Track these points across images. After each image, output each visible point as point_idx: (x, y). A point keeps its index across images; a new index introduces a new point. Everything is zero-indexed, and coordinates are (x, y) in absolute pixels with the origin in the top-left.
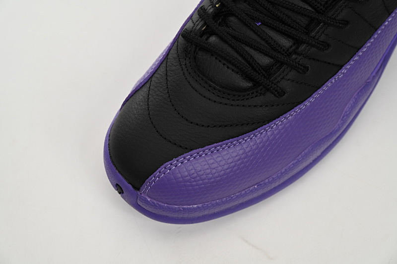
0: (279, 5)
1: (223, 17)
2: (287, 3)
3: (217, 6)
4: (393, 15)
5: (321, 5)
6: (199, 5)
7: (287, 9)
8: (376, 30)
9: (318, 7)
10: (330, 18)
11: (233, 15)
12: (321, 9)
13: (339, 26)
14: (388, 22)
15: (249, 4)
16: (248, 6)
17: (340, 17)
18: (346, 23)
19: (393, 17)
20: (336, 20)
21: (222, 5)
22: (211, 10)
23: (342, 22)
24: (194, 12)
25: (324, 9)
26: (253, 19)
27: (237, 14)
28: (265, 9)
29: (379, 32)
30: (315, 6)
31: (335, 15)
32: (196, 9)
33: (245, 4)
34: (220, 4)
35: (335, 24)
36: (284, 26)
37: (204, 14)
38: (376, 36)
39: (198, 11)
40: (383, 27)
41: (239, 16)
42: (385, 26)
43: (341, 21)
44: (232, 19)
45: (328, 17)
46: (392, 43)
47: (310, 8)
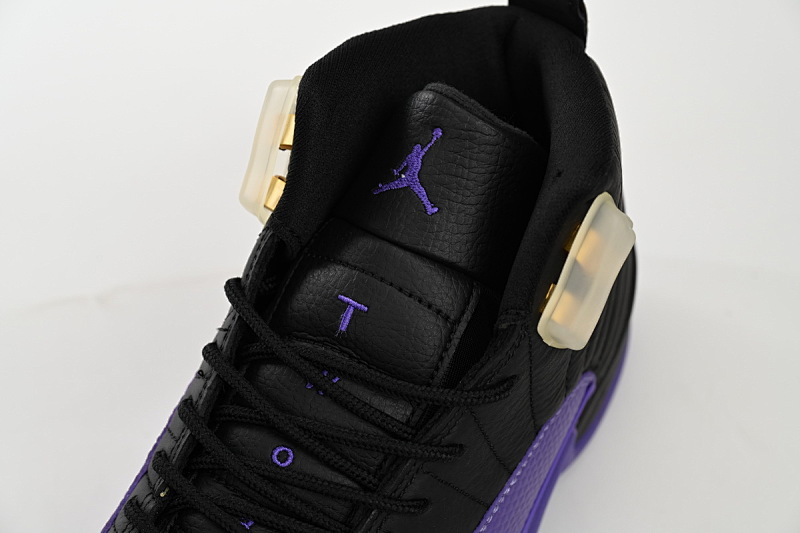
0: (284, 483)
1: (176, 515)
2: (301, 477)
3: (162, 495)
4: (519, 473)
5: (369, 473)
6: (129, 493)
7: (303, 488)
8: (488, 507)
9: (364, 479)
10: (390, 498)
11: (197, 511)
12: (370, 482)
13: (409, 512)
14: (511, 487)
15: (226, 485)
16: (226, 490)
17: (409, 494)
18: (422, 503)
19: (518, 477)
20: (401, 501)
21: (172, 494)
22: (151, 506)
23: (415, 503)
24: (119, 509)
25: (375, 481)
26: (237, 516)
27: (202, 510)
28: (259, 493)
29: (495, 510)
30: (357, 476)
31: (400, 490)
32: (122, 504)
33: (218, 485)
34: (167, 490)
35: (401, 509)
36: (300, 524)
37: (136, 515)
38: (489, 519)
39: (125, 509)
40: (502, 500)
41: (207, 514)
42: (506, 496)
43: (412, 500)
44: (195, 519)
45: (385, 497)
46: (541, 496)
47: (348, 482)
